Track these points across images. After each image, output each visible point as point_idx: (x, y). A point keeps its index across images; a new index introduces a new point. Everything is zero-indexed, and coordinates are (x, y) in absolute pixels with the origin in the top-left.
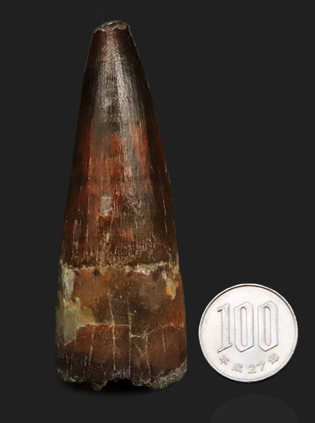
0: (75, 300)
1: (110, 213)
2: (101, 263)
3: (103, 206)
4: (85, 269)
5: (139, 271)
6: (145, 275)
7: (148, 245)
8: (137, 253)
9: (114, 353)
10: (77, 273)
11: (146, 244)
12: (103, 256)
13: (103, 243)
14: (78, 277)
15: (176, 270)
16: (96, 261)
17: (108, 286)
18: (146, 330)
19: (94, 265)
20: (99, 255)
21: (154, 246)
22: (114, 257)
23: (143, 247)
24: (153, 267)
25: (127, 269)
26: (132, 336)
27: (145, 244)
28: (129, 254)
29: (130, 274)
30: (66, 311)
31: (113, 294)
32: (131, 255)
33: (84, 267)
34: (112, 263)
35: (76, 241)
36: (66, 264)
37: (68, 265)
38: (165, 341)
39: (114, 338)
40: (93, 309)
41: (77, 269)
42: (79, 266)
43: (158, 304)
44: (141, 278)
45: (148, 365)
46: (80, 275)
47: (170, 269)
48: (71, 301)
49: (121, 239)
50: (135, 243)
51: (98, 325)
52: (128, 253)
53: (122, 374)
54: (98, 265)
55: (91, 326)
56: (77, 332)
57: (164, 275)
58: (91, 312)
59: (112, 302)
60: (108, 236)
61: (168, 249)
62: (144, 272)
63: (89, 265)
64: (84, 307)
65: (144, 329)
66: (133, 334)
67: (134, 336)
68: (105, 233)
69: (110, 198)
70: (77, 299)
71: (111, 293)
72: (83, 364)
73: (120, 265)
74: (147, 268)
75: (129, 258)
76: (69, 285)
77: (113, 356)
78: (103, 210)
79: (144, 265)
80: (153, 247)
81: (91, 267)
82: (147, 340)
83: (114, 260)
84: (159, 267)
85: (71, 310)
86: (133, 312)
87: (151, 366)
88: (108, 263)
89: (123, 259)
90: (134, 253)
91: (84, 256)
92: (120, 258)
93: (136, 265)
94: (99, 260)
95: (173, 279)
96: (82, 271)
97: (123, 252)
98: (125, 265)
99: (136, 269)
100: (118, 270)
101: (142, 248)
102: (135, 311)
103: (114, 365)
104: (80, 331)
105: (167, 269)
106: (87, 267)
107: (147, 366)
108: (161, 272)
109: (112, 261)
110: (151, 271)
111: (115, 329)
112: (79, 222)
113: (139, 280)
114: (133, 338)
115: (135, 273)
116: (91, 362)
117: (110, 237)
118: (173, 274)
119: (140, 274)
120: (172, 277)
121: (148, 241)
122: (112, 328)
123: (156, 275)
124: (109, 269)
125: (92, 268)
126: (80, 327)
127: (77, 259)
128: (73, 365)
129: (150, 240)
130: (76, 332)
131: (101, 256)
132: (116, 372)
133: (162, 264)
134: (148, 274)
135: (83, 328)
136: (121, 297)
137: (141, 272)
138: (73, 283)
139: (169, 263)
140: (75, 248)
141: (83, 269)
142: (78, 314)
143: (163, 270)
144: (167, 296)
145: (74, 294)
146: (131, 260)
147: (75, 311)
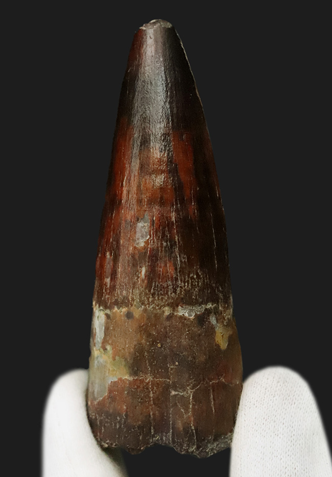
0: (106, 349)
1: (147, 243)
2: (135, 303)
3: (138, 235)
4: (116, 311)
5: (180, 314)
6: (189, 319)
7: (192, 282)
8: (178, 292)
9: (151, 414)
10: (108, 316)
11: (190, 281)
12: (138, 295)
13: (137, 279)
14: (109, 321)
15: (229, 314)
16: (129, 301)
17: (143, 332)
18: (190, 386)
19: (127, 306)
20: (132, 294)
21: (200, 284)
22: (151, 296)
23: (186, 284)
24: (199, 310)
25: (167, 311)
26: (173, 393)
27: (188, 281)
28: (169, 293)
29: (170, 317)
30: (96, 362)
31: (150, 342)
32: (171, 294)
33: (116, 308)
34: (148, 304)
35: (107, 278)
36: (98, 305)
37: (99, 307)
38: (214, 399)
39: (151, 395)
40: (126, 360)
41: (108, 311)
42: (110, 308)
43: (205, 354)
44: (183, 323)
45: (193, 428)
46: (111, 318)
47: (220, 312)
48: (102, 350)
49: (160, 274)
50: (176, 279)
51: (131, 379)
52: (168, 291)
53: (162, 439)
54: (132, 305)
55: (123, 381)
56: (109, 388)
57: (213, 320)
58: (123, 363)
59: (148, 352)
60: (144, 270)
61: (218, 288)
62: (186, 315)
63: (121, 306)
64: (117, 358)
65: (188, 386)
66: (175, 391)
67: (176, 393)
68: (141, 267)
69: (146, 224)
70: (109, 347)
71: (147, 341)
72: (115, 426)
73: (158, 306)
74: (191, 310)
75: (168, 298)
76: (100, 331)
77: (150, 416)
78: (138, 239)
79: (187, 306)
80: (198, 284)
81: (123, 308)
82: (191, 398)
83: (150, 300)
84: (206, 309)
85: (101, 360)
86: (174, 364)
87: (196, 430)
88: (143, 304)
89: (162, 298)
90: (175, 292)
91: (116, 295)
92: (158, 298)
93: (177, 306)
94: (133, 300)
95: (224, 325)
96: (113, 313)
97: (161, 290)
98: (164, 306)
99: (178, 311)
100: (155, 312)
101: (184, 286)
102: (177, 363)
103: (152, 428)
104: (111, 386)
105: (216, 312)
106: (119, 309)
107: (192, 430)
108: (209, 316)
109: (148, 301)
110: (196, 314)
111: (153, 385)
112: (111, 255)
113: (180, 324)
114: (175, 395)
115: (176, 316)
116: (125, 423)
117: (146, 271)
118: (224, 319)
119: (182, 318)
120: (223, 322)
121: (192, 278)
122: (149, 382)
123: (202, 319)
124: (145, 310)
125: (124, 310)
126: (112, 382)
127: (108, 298)
128: (105, 426)
129: (195, 276)
130: (107, 386)
131: (135, 294)
132: (153, 436)
133: (209, 306)
134: (192, 317)
135: (115, 382)
136: (159, 345)
137: (183, 315)
138: (104, 328)
139: (220, 305)
140: (106, 286)
141: (114, 311)
142: (109, 366)
143: (211, 313)
144: (216, 345)
145: (105, 342)
146: (171, 301)
147: (106, 362)
